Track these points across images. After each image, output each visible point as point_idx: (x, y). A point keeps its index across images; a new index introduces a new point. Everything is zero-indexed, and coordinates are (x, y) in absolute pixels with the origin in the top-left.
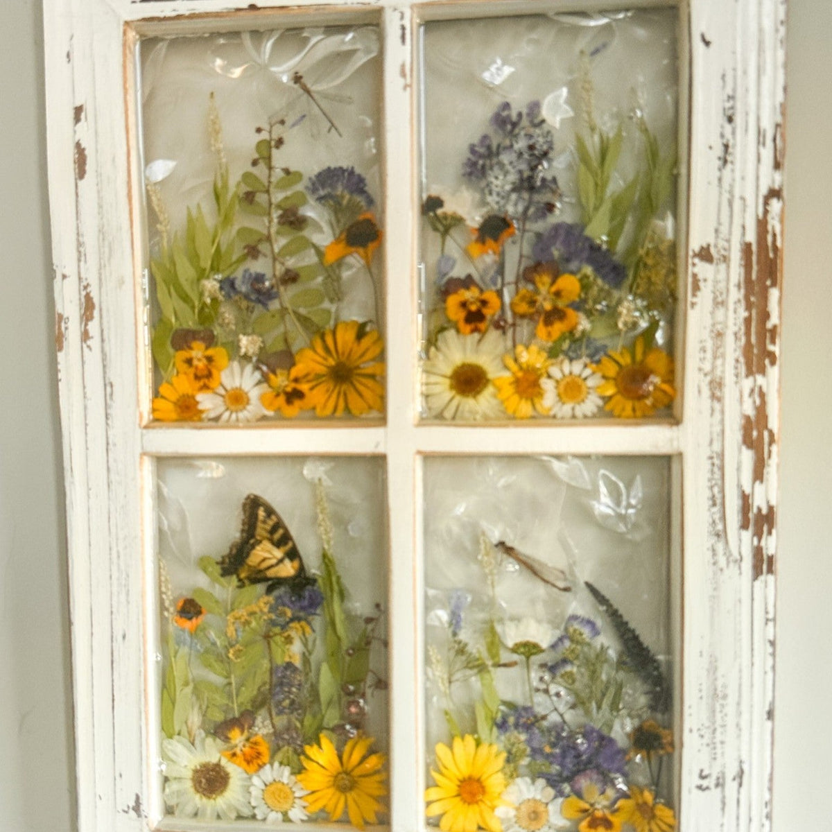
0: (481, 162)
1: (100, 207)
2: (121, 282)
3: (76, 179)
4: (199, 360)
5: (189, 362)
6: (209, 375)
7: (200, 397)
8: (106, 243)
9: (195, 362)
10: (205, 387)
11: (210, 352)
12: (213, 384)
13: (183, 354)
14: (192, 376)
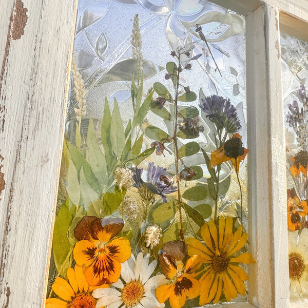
0: (294, 116)
1: (34, 73)
2: (45, 160)
3: (9, 36)
4: (101, 251)
5: (91, 252)
6: (111, 267)
7: (98, 293)
8: (34, 113)
9: (97, 253)
10: (104, 282)
11: (116, 242)
12: (113, 277)
13: (85, 244)
14: (91, 269)
